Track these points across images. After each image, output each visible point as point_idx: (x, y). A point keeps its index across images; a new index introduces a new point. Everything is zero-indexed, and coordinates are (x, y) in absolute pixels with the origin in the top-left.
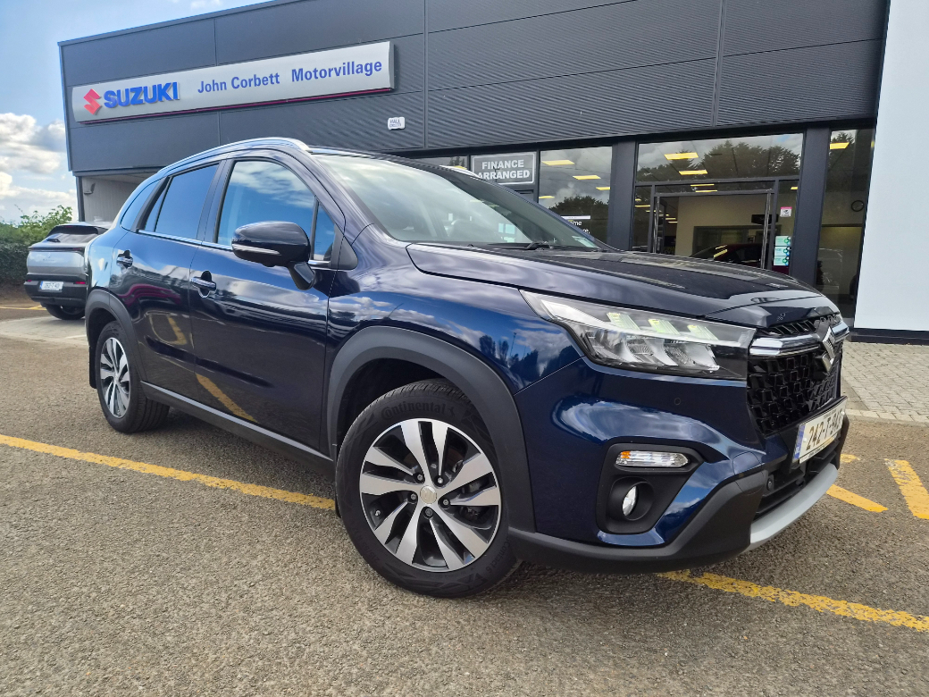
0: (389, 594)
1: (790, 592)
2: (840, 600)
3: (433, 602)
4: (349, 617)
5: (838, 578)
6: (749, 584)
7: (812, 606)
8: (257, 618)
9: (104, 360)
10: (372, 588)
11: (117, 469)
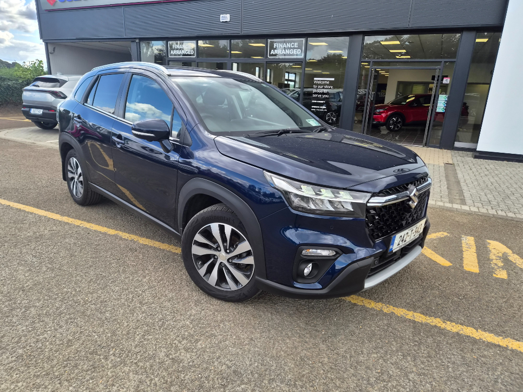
0: (204, 298)
1: (388, 306)
2: (410, 311)
3: (224, 303)
4: (186, 309)
5: (414, 300)
6: (370, 301)
7: (396, 314)
8: (145, 307)
9: (69, 168)
10: (197, 295)
11: (79, 226)
